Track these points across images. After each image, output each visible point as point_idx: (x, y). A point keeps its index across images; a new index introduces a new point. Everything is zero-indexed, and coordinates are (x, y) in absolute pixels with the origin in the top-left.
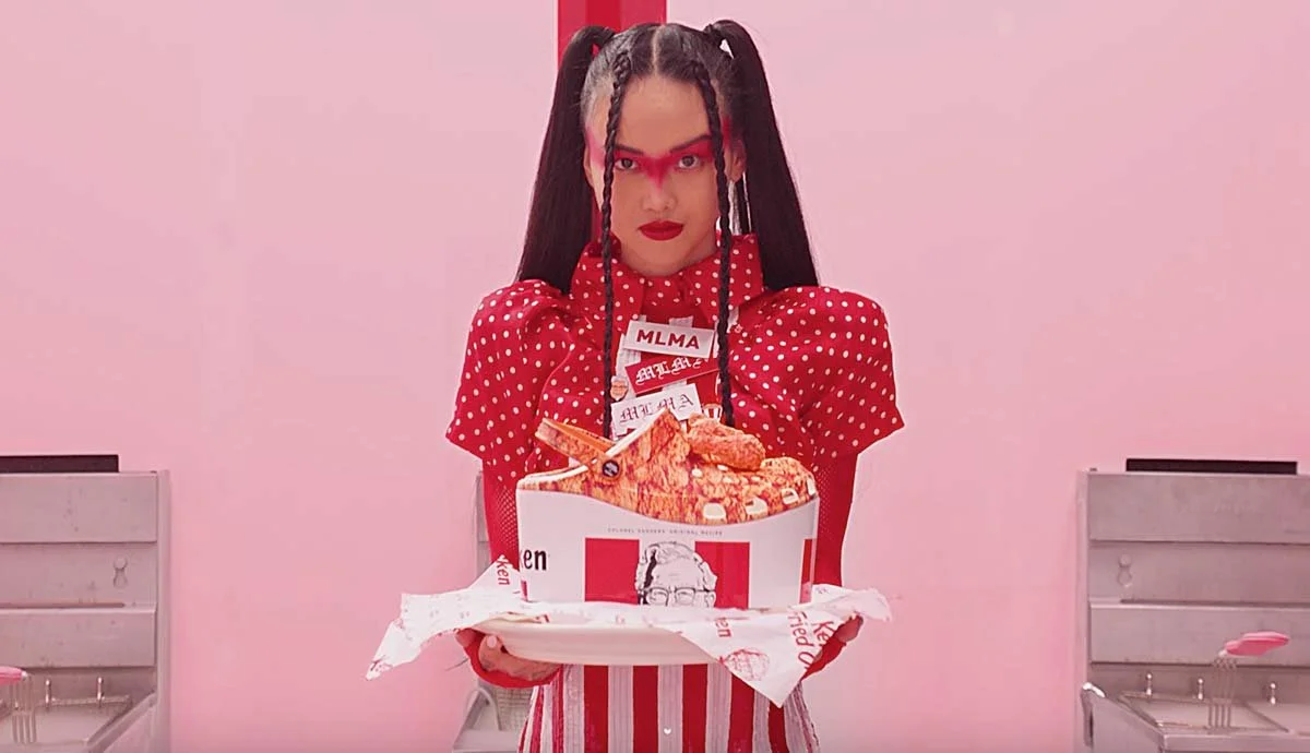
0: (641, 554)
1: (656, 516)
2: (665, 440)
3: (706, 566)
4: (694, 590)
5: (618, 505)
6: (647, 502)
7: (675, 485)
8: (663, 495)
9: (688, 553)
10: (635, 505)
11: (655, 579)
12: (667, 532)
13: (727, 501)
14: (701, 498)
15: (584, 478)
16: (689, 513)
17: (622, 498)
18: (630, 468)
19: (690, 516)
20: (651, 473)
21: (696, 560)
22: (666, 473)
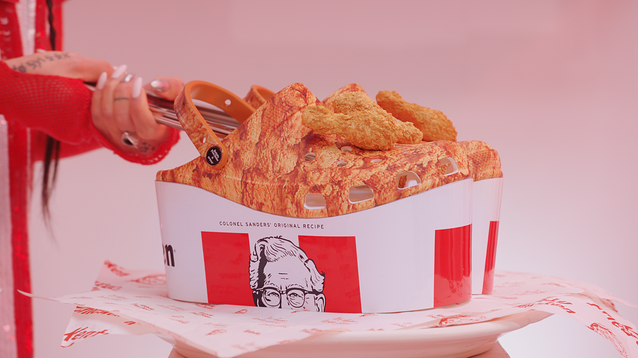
0: (252, 250)
1: (260, 207)
2: (279, 120)
3: (311, 264)
4: (303, 291)
5: (225, 197)
6: (250, 192)
7: (279, 172)
8: (265, 183)
9: (293, 250)
10: (240, 195)
11: (267, 279)
12: (272, 226)
13: (328, 190)
14: (302, 187)
15: (194, 167)
16: (290, 205)
17: (228, 188)
18: (237, 154)
19: (291, 207)
20: (258, 158)
21: (301, 257)
22: (274, 158)
